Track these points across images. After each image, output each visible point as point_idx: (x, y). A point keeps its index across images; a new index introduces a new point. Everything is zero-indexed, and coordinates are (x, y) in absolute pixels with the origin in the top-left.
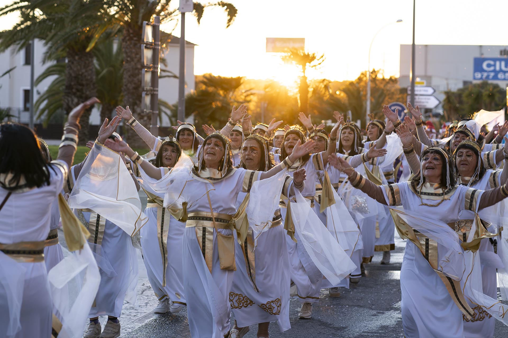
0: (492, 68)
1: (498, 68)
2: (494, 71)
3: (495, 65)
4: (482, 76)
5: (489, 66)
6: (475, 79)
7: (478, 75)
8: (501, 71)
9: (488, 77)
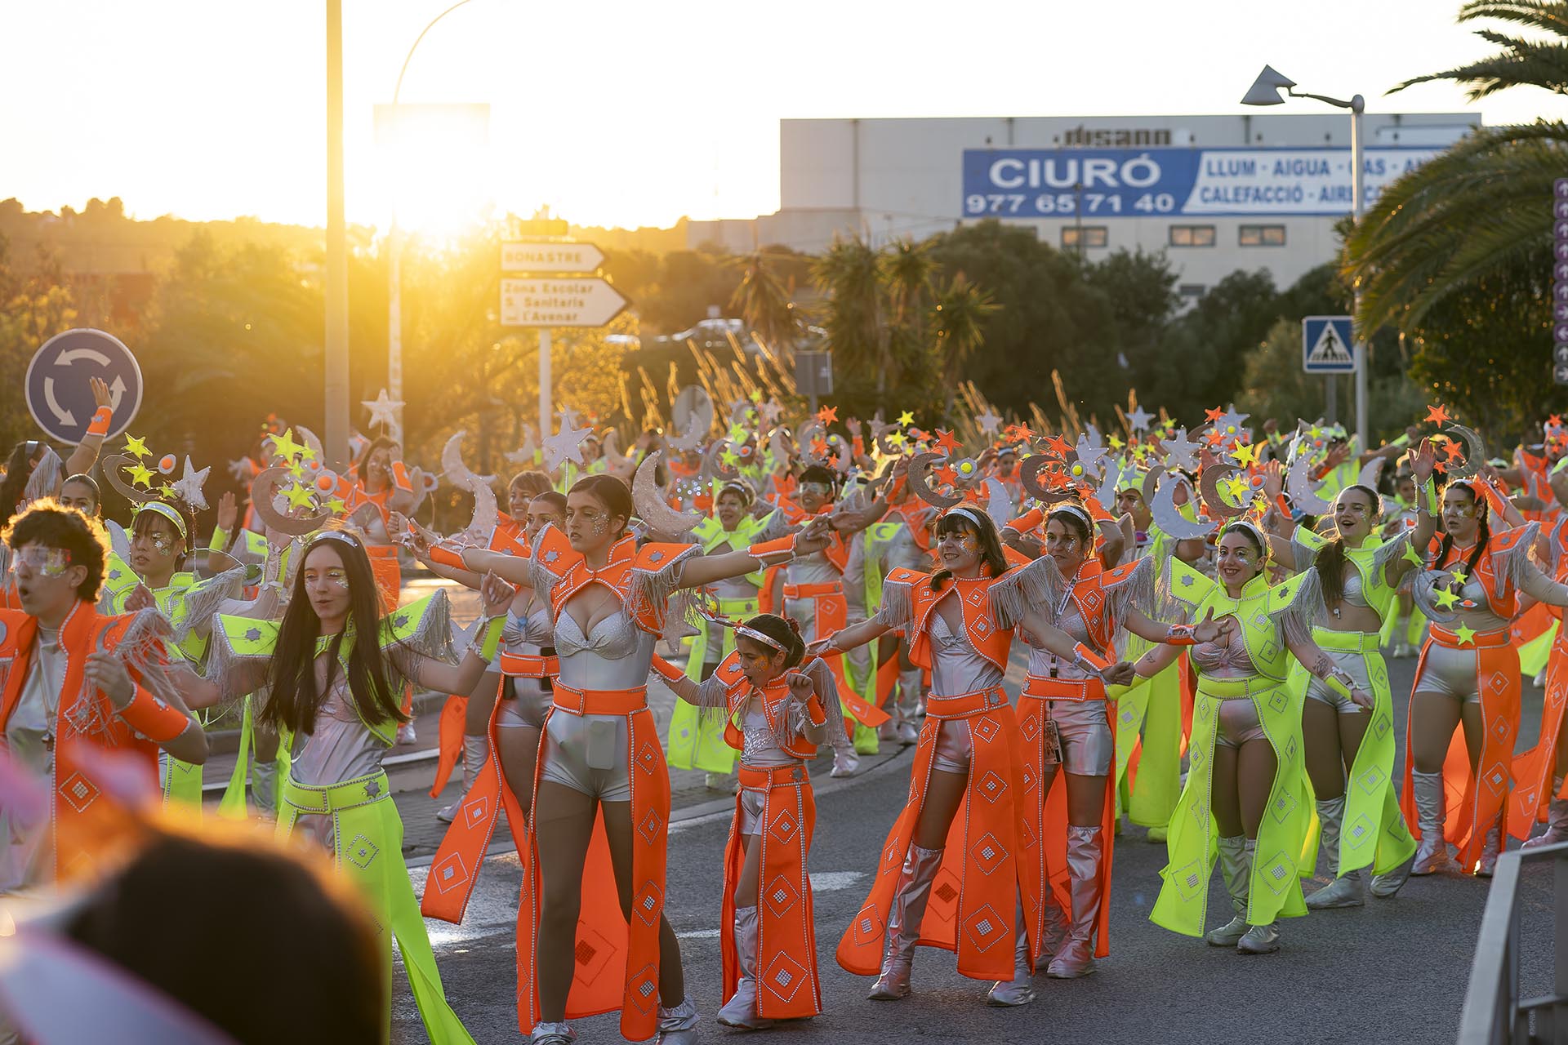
0: (1018, 181)
1: (1035, 181)
2: (1024, 189)
3: (1025, 172)
4: (989, 203)
5: (1007, 173)
6: (967, 214)
7: (978, 203)
8: (1045, 188)
9: (1005, 209)
